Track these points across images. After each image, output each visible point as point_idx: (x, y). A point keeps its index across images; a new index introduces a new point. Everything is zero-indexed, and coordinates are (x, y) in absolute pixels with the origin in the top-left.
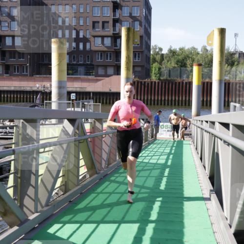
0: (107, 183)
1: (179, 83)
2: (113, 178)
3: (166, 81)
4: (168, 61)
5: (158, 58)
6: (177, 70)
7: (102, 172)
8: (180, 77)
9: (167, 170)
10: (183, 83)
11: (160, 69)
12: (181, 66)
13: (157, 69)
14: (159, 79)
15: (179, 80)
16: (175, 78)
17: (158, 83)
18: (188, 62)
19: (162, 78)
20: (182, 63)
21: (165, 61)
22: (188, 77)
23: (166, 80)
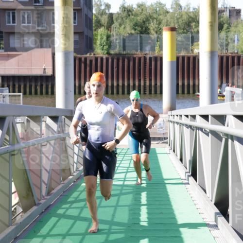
0: (53, 220)
1: (140, 59)
2: (61, 211)
3: (118, 56)
4: (120, 25)
5: (104, 20)
6: (136, 39)
7: (42, 201)
8: (141, 49)
9: (144, 195)
10: (145, 58)
11: (108, 37)
12: (141, 33)
13: (105, 38)
14: (108, 53)
15: (139, 54)
16: (133, 52)
17: (107, 59)
18: (152, 26)
19: (112, 52)
20: (142, 28)
21: (116, 24)
22: (153, 49)
23: (120, 54)
